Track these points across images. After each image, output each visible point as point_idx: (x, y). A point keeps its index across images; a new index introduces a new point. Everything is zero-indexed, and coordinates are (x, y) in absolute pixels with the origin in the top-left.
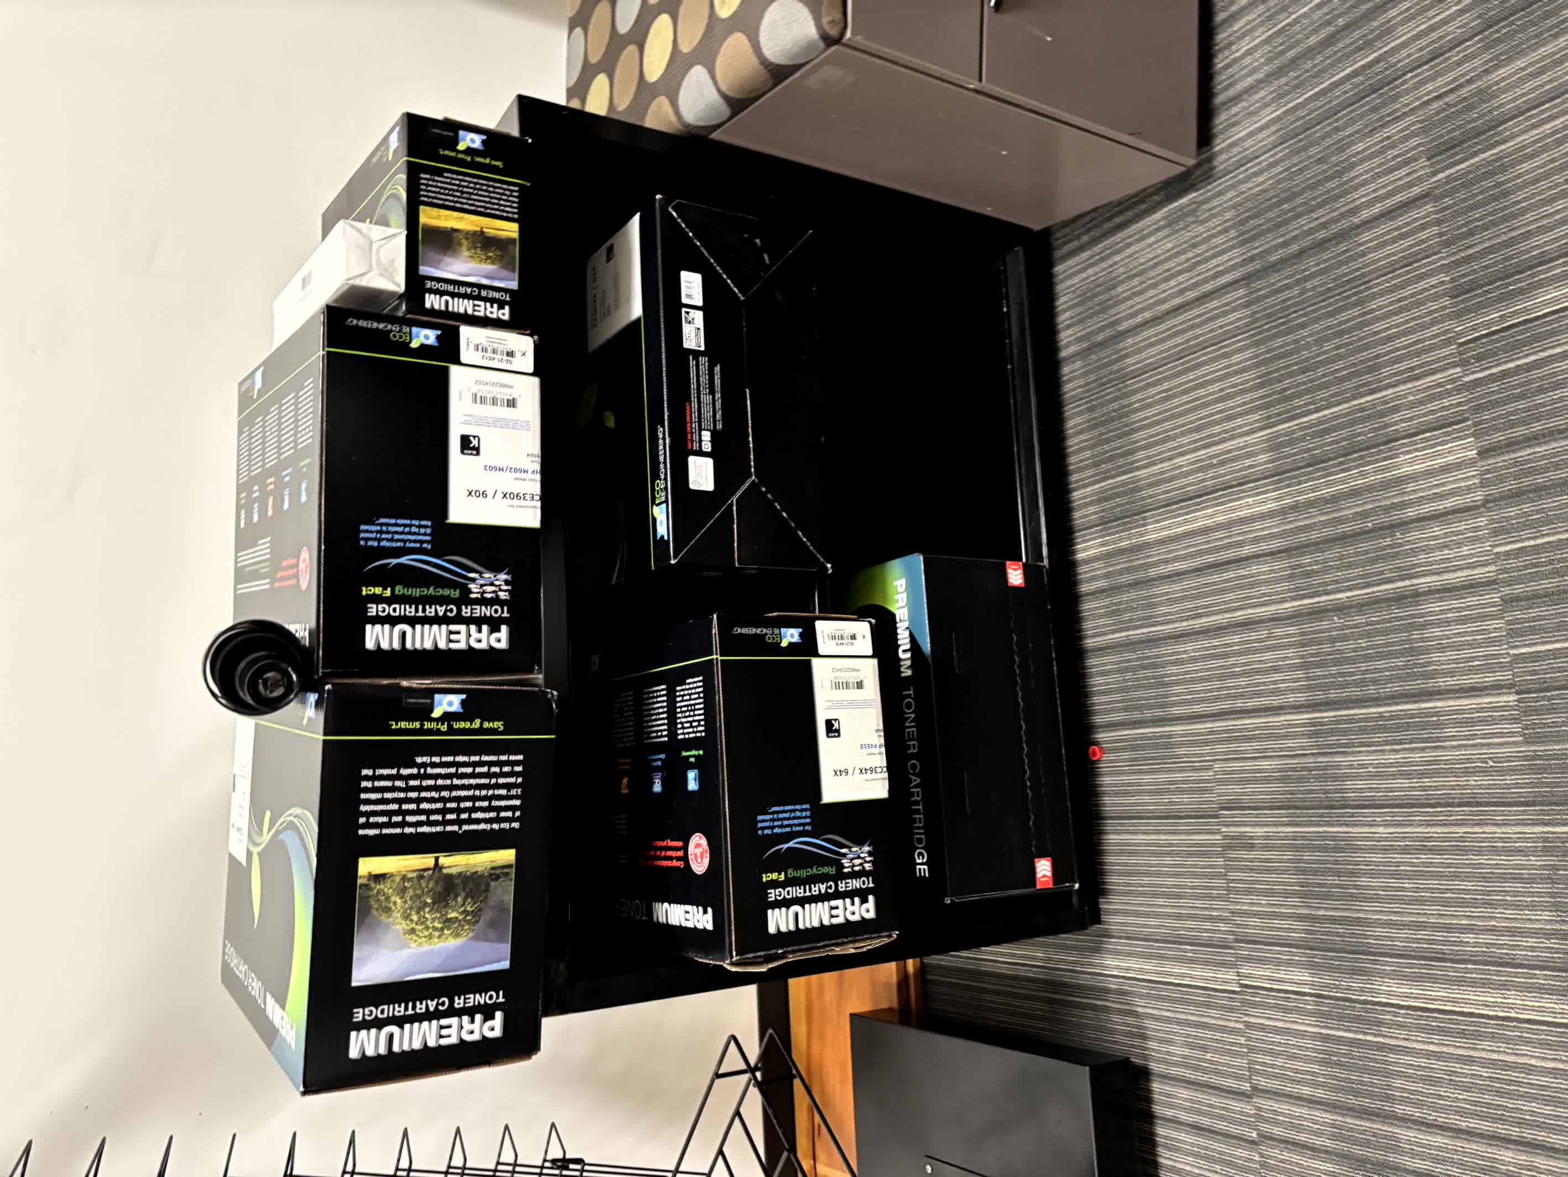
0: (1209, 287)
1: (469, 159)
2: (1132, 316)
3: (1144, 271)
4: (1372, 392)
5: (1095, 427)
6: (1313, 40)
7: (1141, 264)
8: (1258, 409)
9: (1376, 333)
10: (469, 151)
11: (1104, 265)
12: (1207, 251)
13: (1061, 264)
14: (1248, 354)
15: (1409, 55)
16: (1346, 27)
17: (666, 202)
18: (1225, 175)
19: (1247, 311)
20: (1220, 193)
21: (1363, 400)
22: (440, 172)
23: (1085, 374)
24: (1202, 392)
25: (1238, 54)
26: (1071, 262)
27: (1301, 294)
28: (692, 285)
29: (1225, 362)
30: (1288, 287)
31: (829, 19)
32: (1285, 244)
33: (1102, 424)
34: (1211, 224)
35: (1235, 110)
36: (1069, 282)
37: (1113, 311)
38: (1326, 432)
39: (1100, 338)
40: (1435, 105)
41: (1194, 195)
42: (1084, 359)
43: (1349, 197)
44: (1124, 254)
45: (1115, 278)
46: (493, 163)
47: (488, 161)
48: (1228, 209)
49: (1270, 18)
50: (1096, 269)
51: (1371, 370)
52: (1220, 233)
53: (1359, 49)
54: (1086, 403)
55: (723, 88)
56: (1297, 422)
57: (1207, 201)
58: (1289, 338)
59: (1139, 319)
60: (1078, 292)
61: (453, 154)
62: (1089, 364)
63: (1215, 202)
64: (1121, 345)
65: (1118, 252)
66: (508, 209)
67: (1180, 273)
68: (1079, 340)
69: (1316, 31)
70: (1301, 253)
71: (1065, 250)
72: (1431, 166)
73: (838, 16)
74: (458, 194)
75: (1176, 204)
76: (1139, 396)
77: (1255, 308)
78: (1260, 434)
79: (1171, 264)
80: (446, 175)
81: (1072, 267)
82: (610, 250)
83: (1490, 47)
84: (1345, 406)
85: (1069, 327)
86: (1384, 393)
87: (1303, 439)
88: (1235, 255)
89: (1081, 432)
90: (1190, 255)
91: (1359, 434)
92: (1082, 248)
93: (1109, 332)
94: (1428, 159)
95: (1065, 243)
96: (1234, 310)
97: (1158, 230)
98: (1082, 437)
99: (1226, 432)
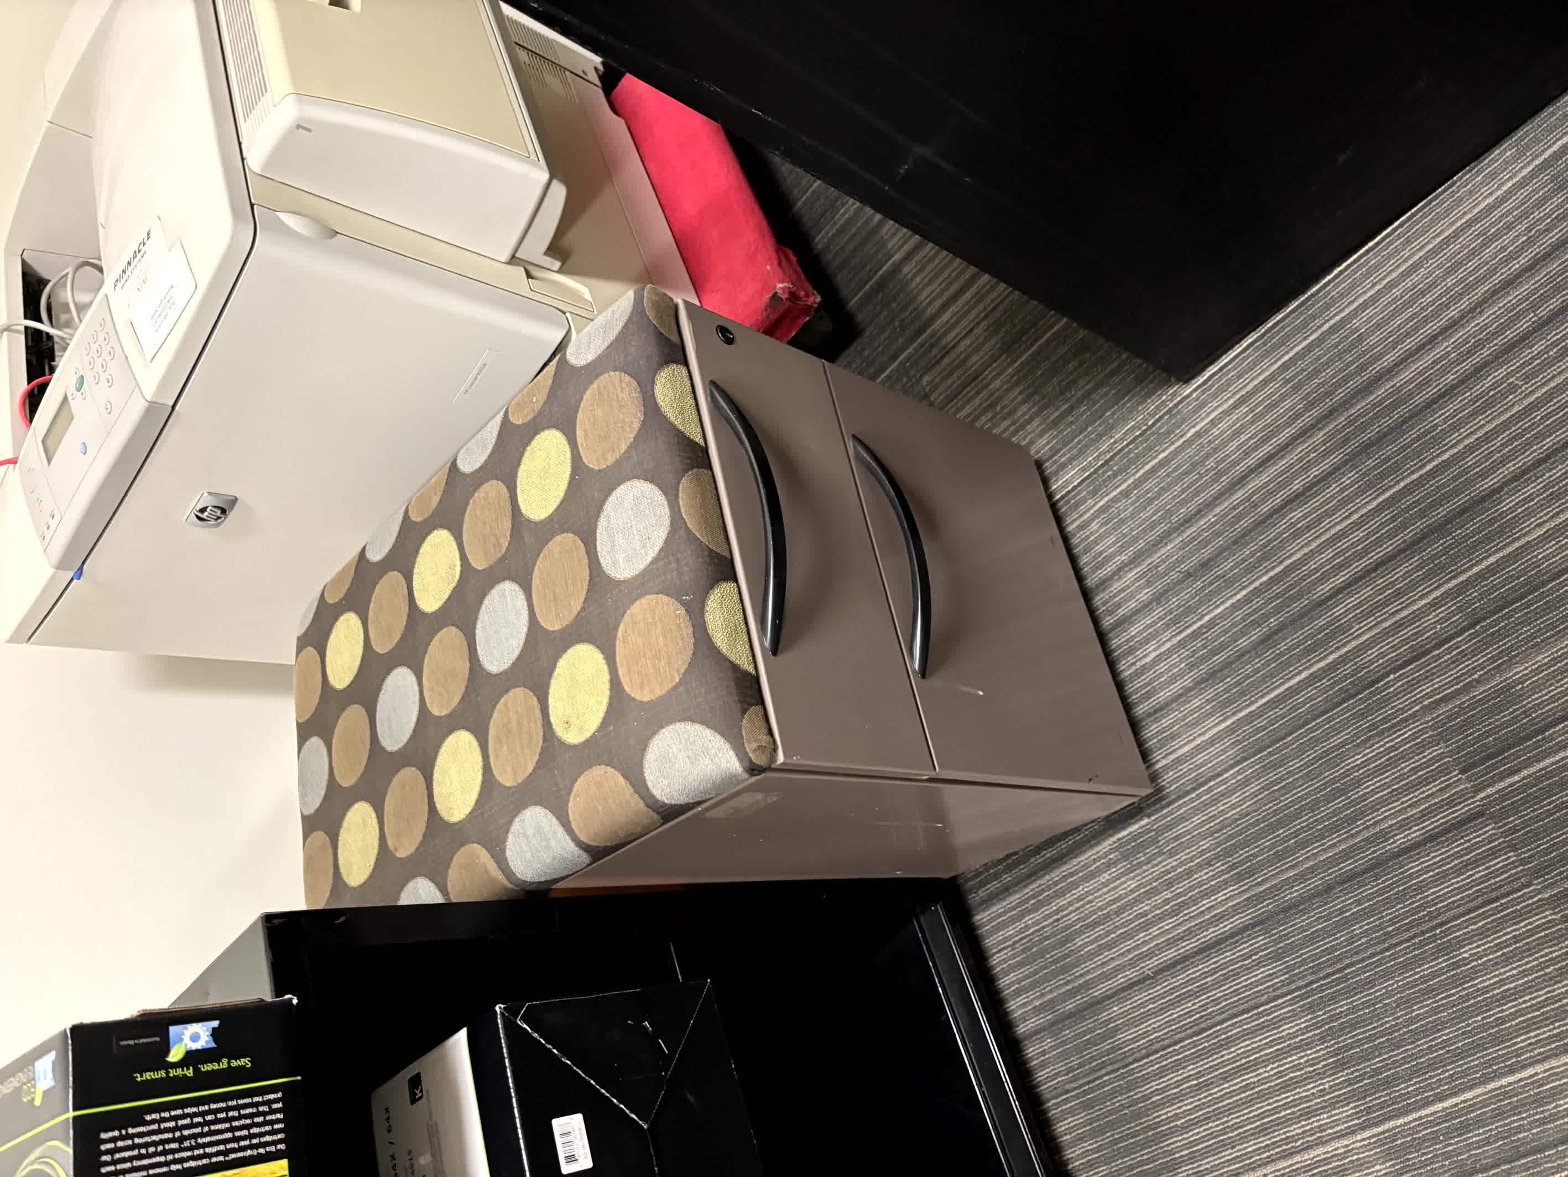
0: (1210, 934)
1: (190, 1073)
2: (1106, 977)
3: (1107, 917)
4: (1512, 1071)
5: (1100, 1131)
6: (1243, 643)
7: (1100, 909)
8: (1346, 1100)
9: (1486, 990)
10: (192, 1058)
11: (1046, 910)
12: (1191, 889)
13: (984, 910)
14: (1303, 1023)
15: (1382, 655)
16: (1282, 627)
17: (511, 1013)
18: (1180, 798)
19: (1278, 966)
20: (1182, 819)
21: (1504, 1081)
22: (136, 1117)
23: (1064, 1056)
24: (1251, 1077)
25: (1148, 660)
26: (997, 908)
27: (1350, 941)
28: (571, 1138)
29: (1272, 1035)
30: (1327, 933)
31: (755, 745)
32: (1301, 877)
33: (1111, 1126)
34: (1183, 856)
35: (1165, 722)
36: (1001, 935)
37: (1078, 971)
38: (1464, 1128)
39: (1070, 1006)
40: (1444, 709)
41: (1146, 821)
42: (1055, 1035)
43: (1369, 819)
44: (1069, 898)
45: (1067, 928)
46: (234, 1063)
47: (224, 1064)
48: (1203, 836)
49: (1175, 621)
50: (1036, 916)
51: (1498, 1039)
52: (1200, 867)
53: (1309, 651)
54: (1077, 1097)
55: (583, 838)
56: (1415, 1115)
57: (1169, 827)
58: (1358, 999)
59: (1121, 979)
60: (1019, 948)
61: (162, 1074)
62: (1064, 1043)
63: (1180, 829)
64: (1104, 1016)
65: (1061, 894)
66: (268, 1138)
67: (1162, 918)
68: (1038, 1010)
69: (1243, 633)
70: (1328, 889)
71: (982, 893)
72: (1469, 779)
73: (765, 738)
74: (174, 1146)
75: (1125, 833)
76: (1154, 1085)
77: (1290, 960)
78: (1366, 1134)
79: (1144, 907)
80: (148, 1118)
81: (1000, 915)
82: (415, 1082)
83: (1488, 644)
84: (1479, 1090)
85: (1018, 993)
86: (1530, 1071)
87: (1434, 1138)
88: (1230, 895)
89: (1081, 1139)
90: (1167, 895)
91: (1520, 1129)
92: (1007, 890)
93: (1079, 1000)
94: (1463, 771)
95: (982, 884)
96: (1258, 964)
97: (1109, 865)
98: (1087, 1146)
99: (1312, 1132)
